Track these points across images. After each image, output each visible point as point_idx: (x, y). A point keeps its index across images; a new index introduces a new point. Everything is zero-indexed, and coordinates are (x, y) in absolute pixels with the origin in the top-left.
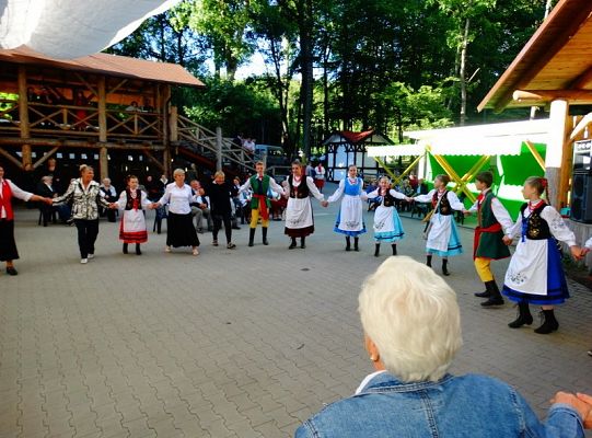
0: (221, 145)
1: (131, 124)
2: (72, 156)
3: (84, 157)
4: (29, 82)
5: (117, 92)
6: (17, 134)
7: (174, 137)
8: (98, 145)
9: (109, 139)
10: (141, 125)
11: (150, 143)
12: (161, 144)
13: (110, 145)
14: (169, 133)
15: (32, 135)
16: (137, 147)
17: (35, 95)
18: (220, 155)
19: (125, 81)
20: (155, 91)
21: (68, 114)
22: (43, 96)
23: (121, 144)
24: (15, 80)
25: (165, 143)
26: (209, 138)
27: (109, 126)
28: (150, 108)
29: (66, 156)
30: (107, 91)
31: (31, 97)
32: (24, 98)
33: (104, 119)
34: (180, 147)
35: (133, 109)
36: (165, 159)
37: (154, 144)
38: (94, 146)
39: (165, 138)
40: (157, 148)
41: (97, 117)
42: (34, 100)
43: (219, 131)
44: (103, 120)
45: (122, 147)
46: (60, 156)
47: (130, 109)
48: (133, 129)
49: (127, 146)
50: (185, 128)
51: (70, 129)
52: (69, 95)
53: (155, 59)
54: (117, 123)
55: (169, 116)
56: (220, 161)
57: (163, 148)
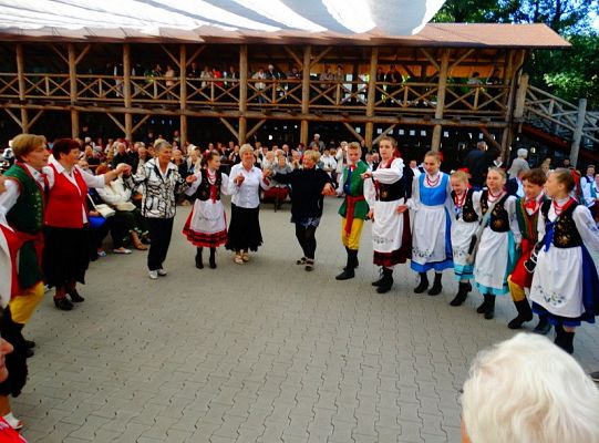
0: (582, 122)
1: (470, 99)
2: (412, 133)
3: (423, 133)
4: (380, 62)
5: (460, 64)
6: (363, 113)
7: (519, 112)
8: (432, 122)
9: (446, 116)
10: (482, 98)
11: (489, 119)
12: (503, 120)
13: (444, 122)
14: (514, 107)
15: (377, 113)
16: (473, 124)
17: (383, 75)
18: (579, 134)
19: (472, 50)
20: (507, 59)
21: (409, 91)
22: (389, 76)
23: (456, 121)
24: (369, 62)
25: (507, 119)
26: (566, 113)
27: (446, 102)
28: (498, 79)
29: (407, 132)
30: (450, 64)
31: (380, 77)
32: (374, 78)
33: (443, 94)
34: (525, 124)
35: (477, 81)
36: (505, 137)
37: (492, 120)
38: (429, 123)
39: (508, 113)
40: (497, 124)
41: (436, 93)
42: (382, 80)
43: (584, 103)
44: (441, 96)
45: (457, 124)
46: (401, 132)
47: (472, 82)
48: (473, 104)
49: (463, 123)
50: (536, 101)
51: (410, 106)
52: (418, 72)
53: (523, 22)
54: (456, 99)
55: (517, 87)
56: (578, 142)
57: (504, 125)
